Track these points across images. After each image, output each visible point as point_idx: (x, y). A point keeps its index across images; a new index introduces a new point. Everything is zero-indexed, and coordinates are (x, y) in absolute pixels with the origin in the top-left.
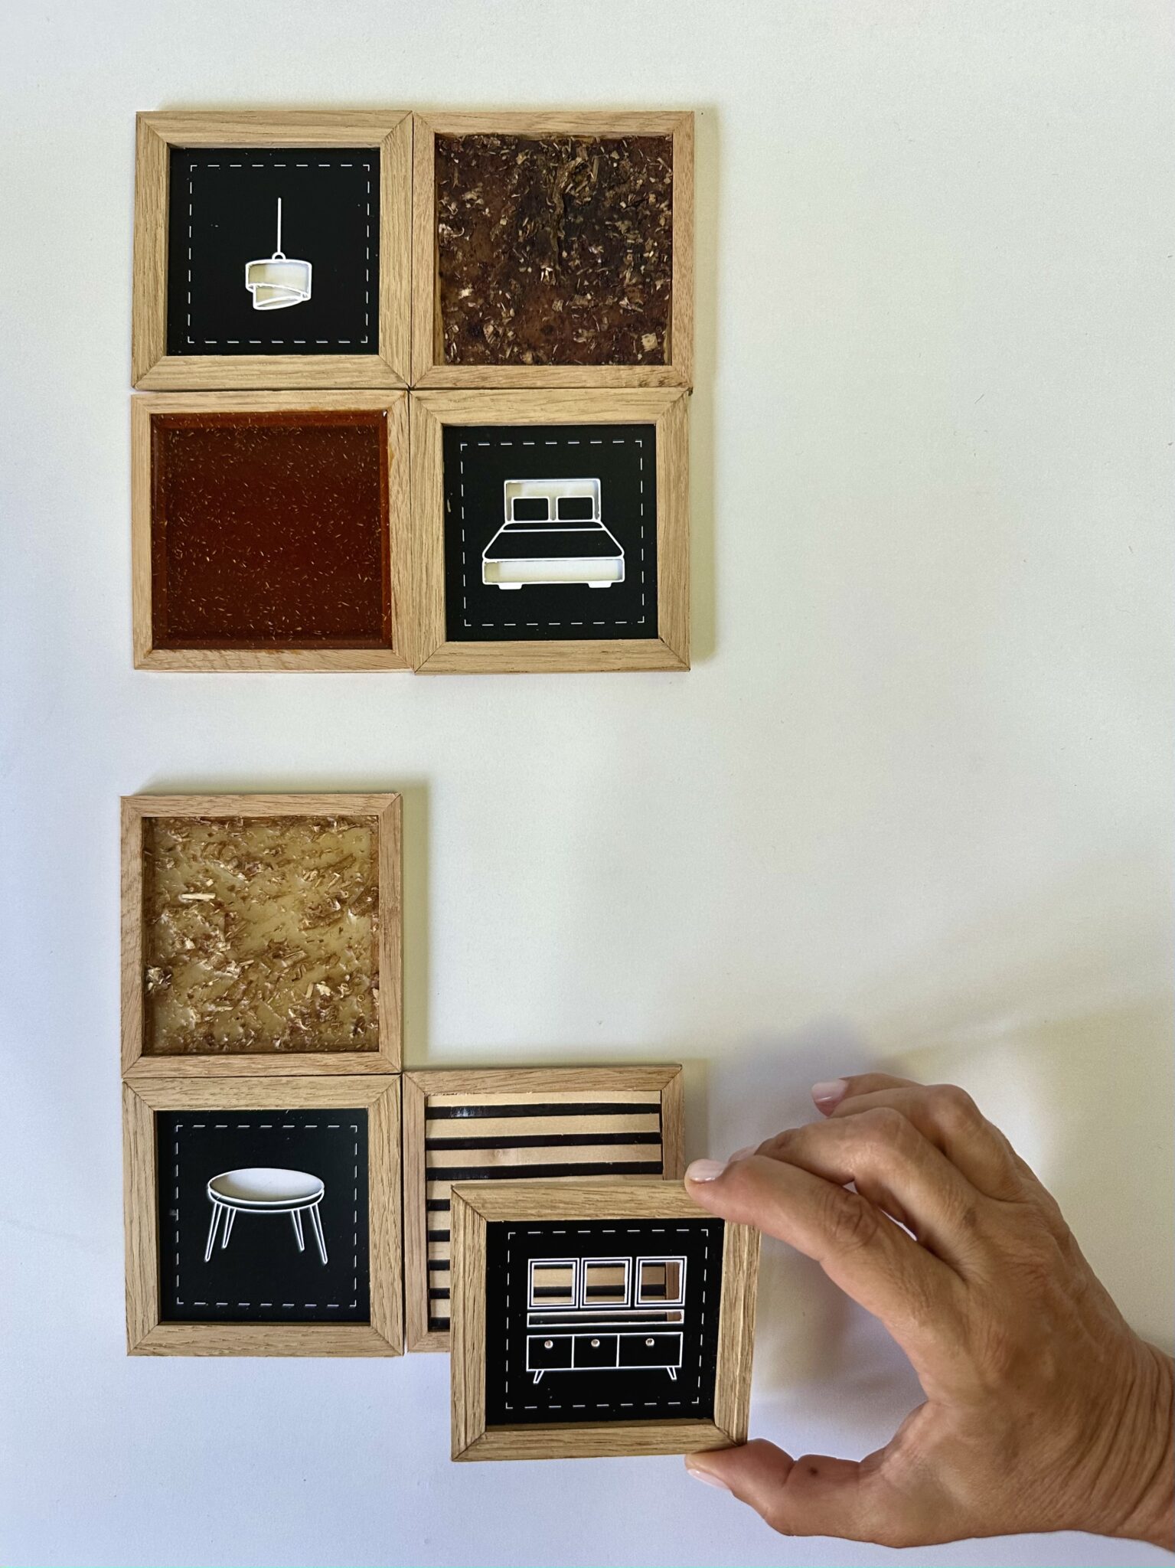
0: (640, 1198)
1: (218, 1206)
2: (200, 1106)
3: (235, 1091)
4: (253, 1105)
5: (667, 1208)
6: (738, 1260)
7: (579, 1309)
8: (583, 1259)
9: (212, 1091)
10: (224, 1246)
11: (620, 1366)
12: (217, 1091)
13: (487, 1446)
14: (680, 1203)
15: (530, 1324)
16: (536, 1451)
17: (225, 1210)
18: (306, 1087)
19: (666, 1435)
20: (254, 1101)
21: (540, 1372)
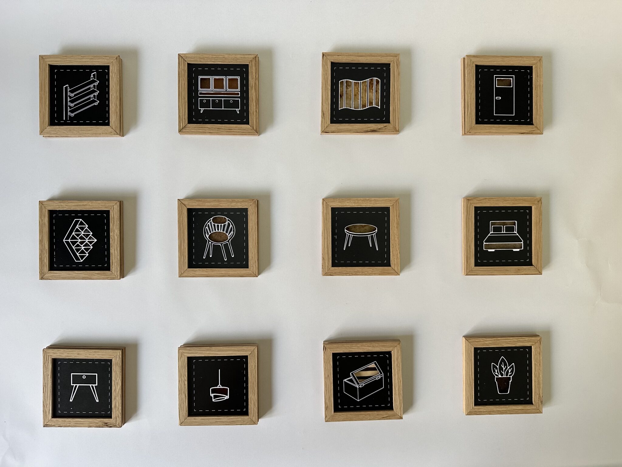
0: (226, 57)
1: (348, 234)
2: (344, 206)
3: (354, 202)
4: (359, 206)
5: (233, 60)
6: (252, 75)
7: (212, 91)
8: (213, 77)
9: (347, 202)
10: (349, 246)
11: (224, 108)
12: (349, 202)
13: (188, 128)
14: (236, 59)
15: (200, 95)
16: (201, 130)
17: (349, 235)
18: (373, 201)
19: (236, 127)
20: (359, 205)
21: (202, 109)
